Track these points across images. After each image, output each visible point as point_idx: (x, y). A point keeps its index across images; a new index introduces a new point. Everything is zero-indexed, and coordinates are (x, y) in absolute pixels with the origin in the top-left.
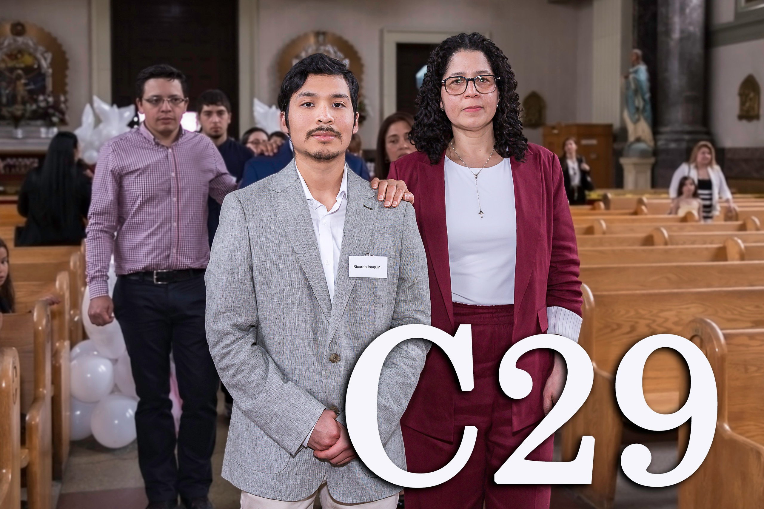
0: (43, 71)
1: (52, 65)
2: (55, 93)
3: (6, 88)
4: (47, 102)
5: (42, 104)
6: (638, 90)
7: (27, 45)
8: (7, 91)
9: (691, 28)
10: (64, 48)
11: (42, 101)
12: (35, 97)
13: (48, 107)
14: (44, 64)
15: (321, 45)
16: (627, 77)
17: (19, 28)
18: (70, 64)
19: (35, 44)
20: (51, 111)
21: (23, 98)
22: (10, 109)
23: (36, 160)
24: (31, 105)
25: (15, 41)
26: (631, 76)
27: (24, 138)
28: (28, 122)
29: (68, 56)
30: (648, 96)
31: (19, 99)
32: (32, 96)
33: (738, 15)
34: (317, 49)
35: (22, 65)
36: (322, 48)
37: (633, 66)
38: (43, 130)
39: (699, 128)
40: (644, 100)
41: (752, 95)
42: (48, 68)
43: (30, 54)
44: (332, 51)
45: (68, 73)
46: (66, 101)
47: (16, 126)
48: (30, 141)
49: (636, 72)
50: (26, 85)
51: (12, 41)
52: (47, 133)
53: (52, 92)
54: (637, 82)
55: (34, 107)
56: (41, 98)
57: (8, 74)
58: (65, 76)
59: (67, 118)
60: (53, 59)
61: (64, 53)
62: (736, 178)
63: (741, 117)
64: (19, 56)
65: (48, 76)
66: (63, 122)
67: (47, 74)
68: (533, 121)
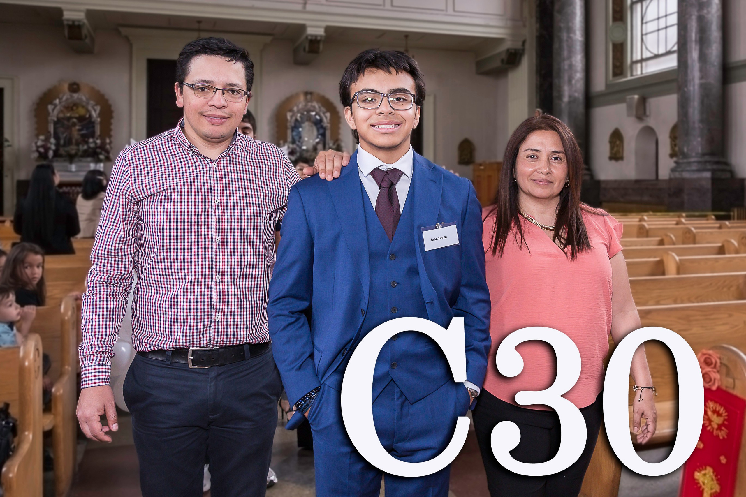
0: (93, 120)
1: (100, 115)
2: (102, 137)
3: (63, 133)
4: (96, 144)
5: (92, 145)
7: (81, 99)
8: (65, 135)
9: (576, 94)
10: (110, 102)
11: (92, 143)
12: (86, 139)
13: (97, 147)
14: (94, 114)
15: (309, 102)
17: (75, 87)
18: (114, 115)
19: (87, 99)
20: (99, 150)
21: (77, 140)
22: (67, 149)
24: (83, 146)
25: (71, 96)
27: (77, 171)
28: (81, 159)
29: (113, 108)
31: (74, 141)
32: (84, 139)
33: (607, 86)
34: (306, 105)
35: (77, 115)
36: (310, 104)
41: (618, 142)
42: (97, 117)
43: (83, 107)
44: (317, 107)
45: (113, 121)
46: (110, 143)
47: (71, 162)
50: (79, 130)
51: (69, 97)
53: (100, 136)
55: (85, 147)
56: (91, 140)
57: (66, 122)
58: (110, 124)
59: (111, 156)
60: (101, 111)
61: (110, 106)
62: (608, 201)
63: (611, 158)
64: (75, 108)
65: (97, 124)
66: (108, 159)
67: (96, 122)
68: (466, 160)
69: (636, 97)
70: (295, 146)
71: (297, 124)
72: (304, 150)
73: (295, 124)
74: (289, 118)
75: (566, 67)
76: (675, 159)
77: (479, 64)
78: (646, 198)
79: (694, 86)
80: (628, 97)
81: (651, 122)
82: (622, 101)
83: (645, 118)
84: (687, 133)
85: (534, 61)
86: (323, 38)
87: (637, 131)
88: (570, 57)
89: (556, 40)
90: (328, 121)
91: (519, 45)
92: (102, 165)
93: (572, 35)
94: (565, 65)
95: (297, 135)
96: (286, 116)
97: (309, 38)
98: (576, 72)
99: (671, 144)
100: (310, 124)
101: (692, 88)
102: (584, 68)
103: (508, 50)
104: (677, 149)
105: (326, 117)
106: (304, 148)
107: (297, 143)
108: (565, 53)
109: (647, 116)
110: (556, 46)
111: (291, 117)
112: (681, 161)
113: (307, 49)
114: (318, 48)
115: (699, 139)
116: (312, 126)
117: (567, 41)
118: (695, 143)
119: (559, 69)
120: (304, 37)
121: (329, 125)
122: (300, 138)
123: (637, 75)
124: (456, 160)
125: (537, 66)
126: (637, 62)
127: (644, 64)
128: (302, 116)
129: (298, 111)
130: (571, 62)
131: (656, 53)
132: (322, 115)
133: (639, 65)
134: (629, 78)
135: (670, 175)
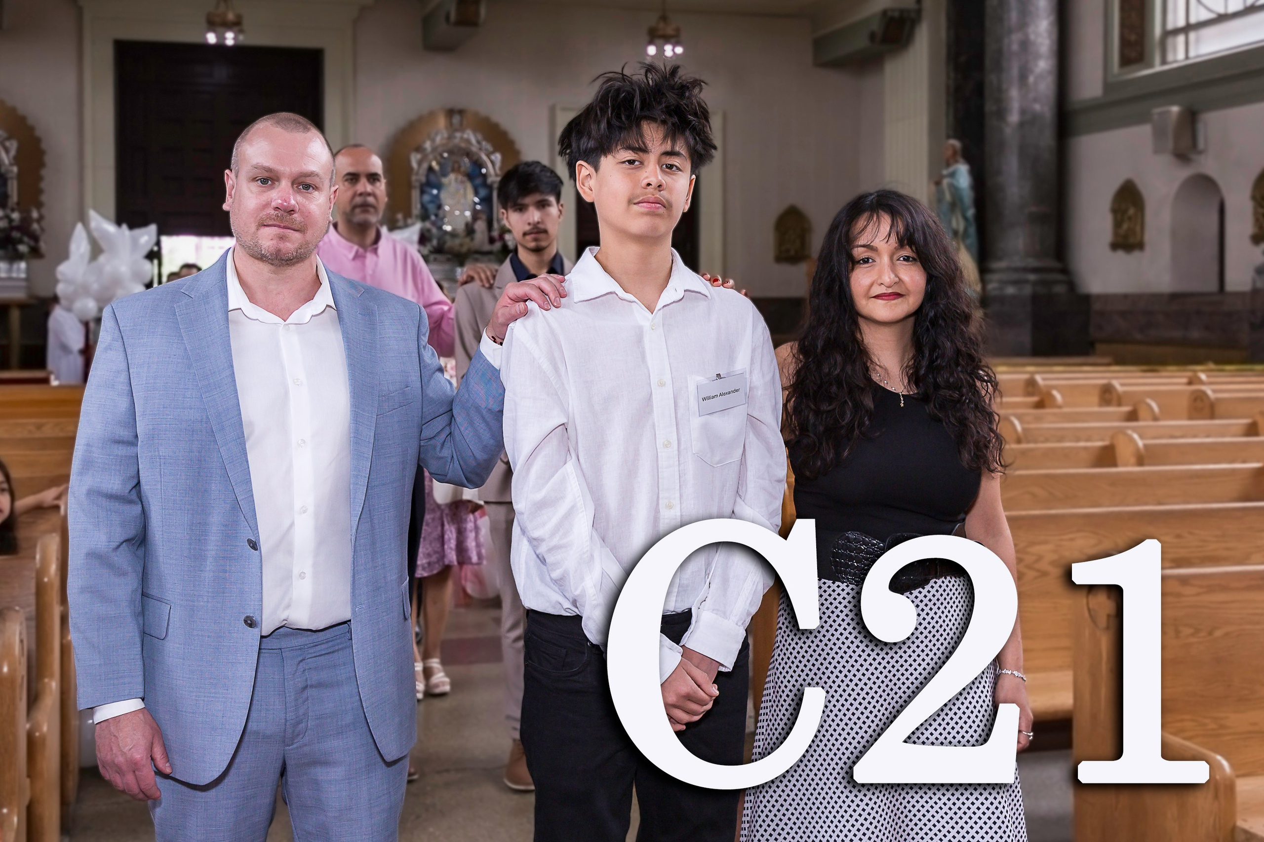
0: (3, 170)
1: (17, 160)
2: (22, 206)
4: (11, 220)
5: (3, 224)
6: (956, 204)
9: (1037, 107)
10: (38, 133)
11: (2, 219)
13: (12, 228)
14: (5, 159)
15: (456, 130)
16: (938, 183)
18: (47, 159)
20: (16, 234)
26: (945, 182)
29: (44, 146)
30: (971, 212)
33: (1108, 86)
34: (450, 137)
36: (458, 135)
37: (948, 165)
38: (3, 266)
39: (1052, 263)
40: (965, 218)
41: (1131, 211)
42: (11, 164)
44: (473, 141)
45: (44, 172)
46: (41, 219)
49: (953, 175)
52: (10, 270)
53: (18, 204)
54: (955, 189)
58: (40, 178)
59: (43, 245)
60: (19, 150)
61: (38, 141)
62: (1109, 341)
63: (1115, 246)
65: (12, 178)
66: (35, 252)
67: (9, 175)
68: (792, 253)
69: (1175, 109)
70: (428, 225)
71: (433, 178)
72: (446, 232)
73: (427, 176)
74: (414, 165)
75: (1015, 47)
76: (1262, 247)
77: (820, 45)
78: (1195, 334)
80: (1157, 110)
81: (1208, 165)
82: (1142, 119)
83: (1194, 157)
85: (943, 34)
87: (1176, 185)
88: (1023, 25)
90: (498, 172)
92: (23, 265)
94: (1013, 42)
95: (432, 202)
96: (409, 161)
98: (1038, 57)
99: (1256, 214)
100: (460, 177)
102: (1055, 48)
103: (885, 13)
105: (493, 162)
106: (448, 228)
107: (433, 218)
108: (1014, 16)
109: (1200, 152)
111: (420, 163)
113: (453, 17)
114: (477, 14)
116: (462, 182)
119: (1000, 53)
122: (440, 207)
123: (1176, 61)
124: (770, 252)
125: (949, 46)
126: (1176, 32)
127: (1192, 35)
128: (442, 161)
129: (434, 149)
130: (1026, 36)
131: (1221, 10)
132: (484, 157)
133: (1181, 39)
134: (1158, 68)
135: (1254, 282)
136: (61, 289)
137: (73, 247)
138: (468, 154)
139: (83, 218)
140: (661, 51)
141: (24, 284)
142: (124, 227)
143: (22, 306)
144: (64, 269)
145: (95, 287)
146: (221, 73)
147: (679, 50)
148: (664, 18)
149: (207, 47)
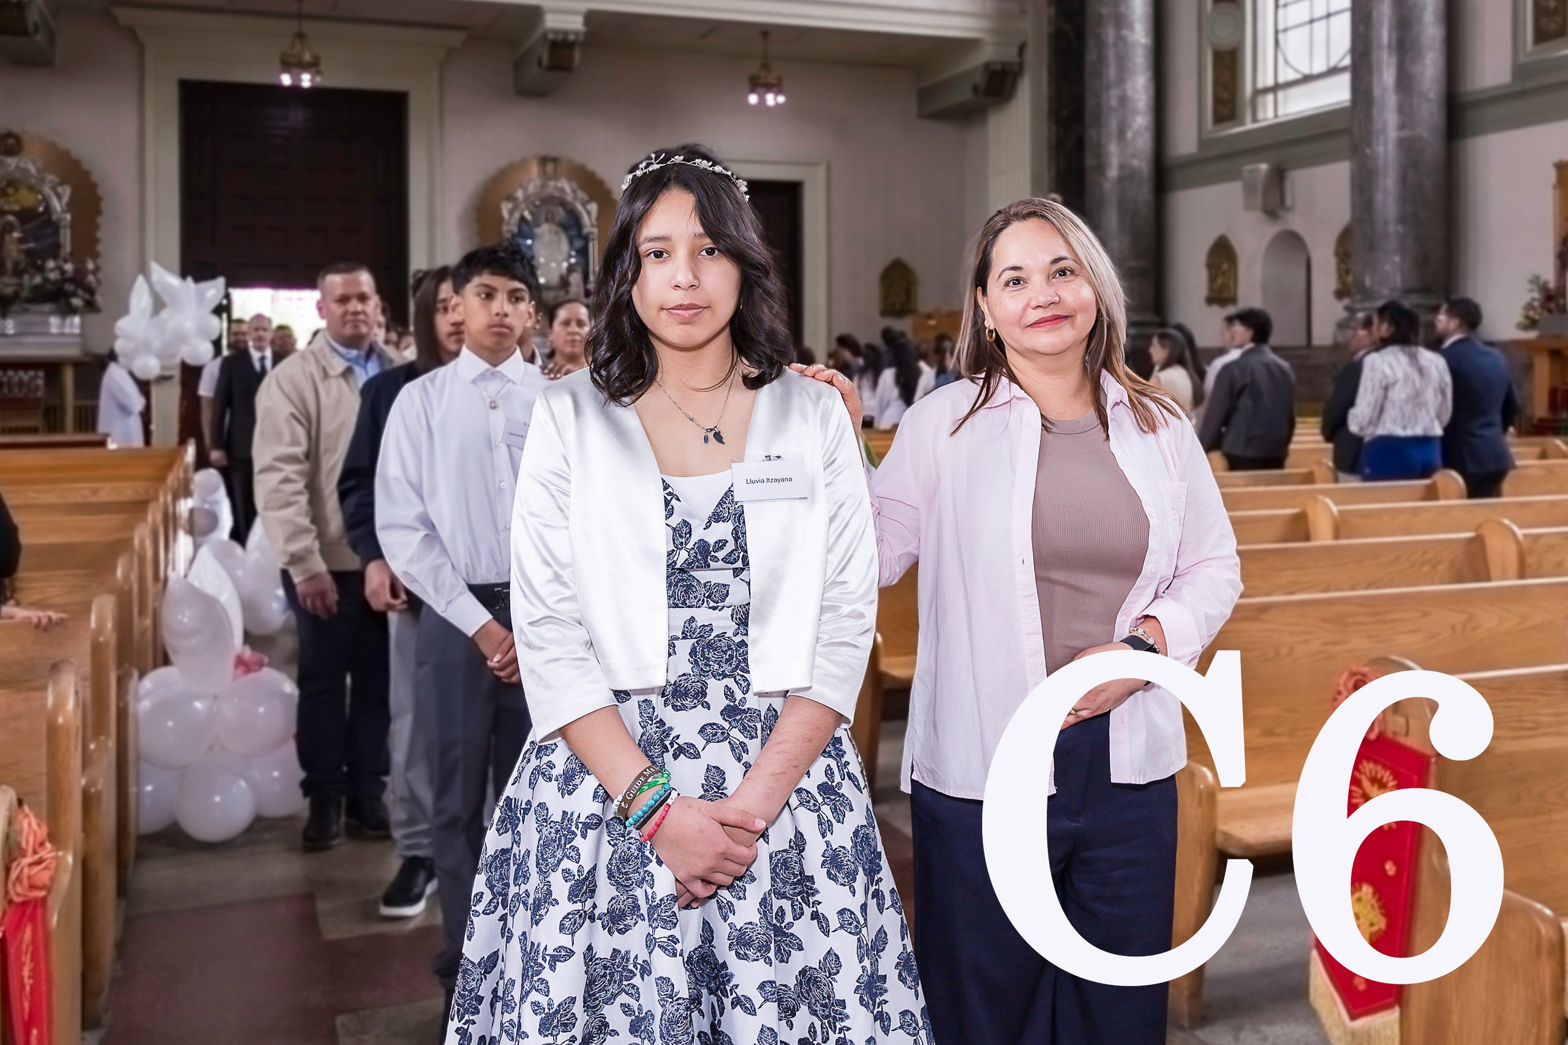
0: (54, 217)
1: (71, 206)
2: (76, 256)
4: (63, 272)
5: (53, 276)
7: (26, 171)
9: (1135, 162)
10: (94, 178)
11: (52, 270)
12: (39, 262)
13: (64, 280)
14: (57, 205)
15: (550, 179)
17: (11, 141)
18: (104, 206)
19: (38, 170)
20: (69, 287)
21: (16, 264)
23: (41, 374)
24: (32, 277)
25: (3, 164)
27: (18, 334)
28: (26, 306)
29: (101, 191)
31: (9, 265)
32: (34, 261)
33: (1202, 143)
34: (543, 186)
35: (16, 208)
36: (552, 183)
38: (54, 321)
39: (1152, 317)
41: (1225, 266)
42: (64, 212)
43: (31, 188)
44: (568, 189)
45: (101, 220)
46: (97, 270)
47: (5, 314)
48: (30, 339)
50: (21, 241)
52: (62, 326)
53: (71, 254)
55: (38, 279)
56: (51, 264)
58: (96, 227)
59: (99, 299)
60: (72, 198)
61: (93, 187)
63: (1211, 300)
64: (10, 191)
65: (65, 227)
66: (91, 306)
67: (63, 223)
68: (898, 306)
69: (1264, 167)
71: (525, 228)
73: (519, 227)
74: (505, 214)
75: (1114, 103)
76: (1346, 301)
77: (924, 95)
79: (1386, 143)
80: (1247, 168)
81: (1295, 222)
82: (1232, 176)
83: (1283, 214)
84: (1371, 247)
85: (1045, 89)
86: (581, 38)
87: (1266, 241)
88: (1121, 81)
89: (1091, 43)
90: (594, 222)
91: (1010, 54)
92: (77, 320)
93: (1125, 32)
94: (1112, 97)
96: (499, 210)
97: (551, 36)
98: (1135, 112)
99: (1339, 270)
100: (554, 228)
101: (1381, 149)
102: (1152, 103)
103: (987, 65)
104: (1350, 279)
105: (589, 213)
108: (1112, 72)
109: (1288, 209)
110: (1091, 56)
111: (511, 212)
112: (1358, 306)
113: (545, 61)
114: (570, 59)
115: (1397, 259)
116: (557, 233)
117: (1116, 45)
118: (1388, 267)
119: (1099, 106)
120: (538, 33)
121: (595, 230)
123: (1265, 119)
124: (875, 306)
125: (1050, 100)
126: (1266, 91)
127: (1281, 94)
128: (535, 210)
129: (526, 198)
130: (1124, 91)
131: (1306, 70)
132: (579, 207)
133: (1270, 98)
134: (1249, 126)
135: (1335, 336)
136: (119, 346)
137: (134, 301)
138: (563, 203)
139: (143, 269)
140: (762, 100)
141: (77, 340)
142: (190, 280)
143: (77, 364)
144: (123, 324)
145: (157, 343)
146: (297, 116)
147: (781, 99)
148: (765, 66)
149: (279, 88)
